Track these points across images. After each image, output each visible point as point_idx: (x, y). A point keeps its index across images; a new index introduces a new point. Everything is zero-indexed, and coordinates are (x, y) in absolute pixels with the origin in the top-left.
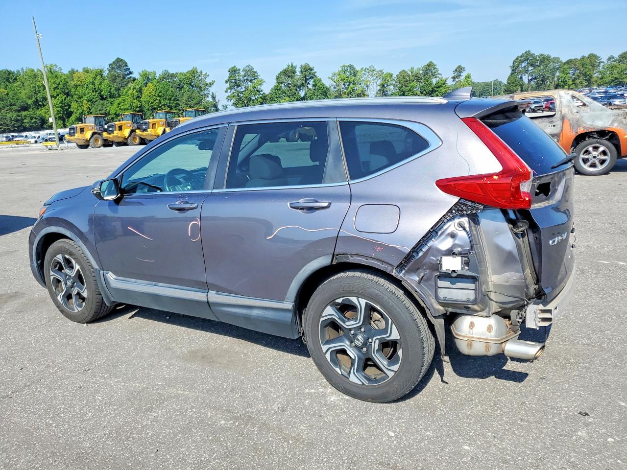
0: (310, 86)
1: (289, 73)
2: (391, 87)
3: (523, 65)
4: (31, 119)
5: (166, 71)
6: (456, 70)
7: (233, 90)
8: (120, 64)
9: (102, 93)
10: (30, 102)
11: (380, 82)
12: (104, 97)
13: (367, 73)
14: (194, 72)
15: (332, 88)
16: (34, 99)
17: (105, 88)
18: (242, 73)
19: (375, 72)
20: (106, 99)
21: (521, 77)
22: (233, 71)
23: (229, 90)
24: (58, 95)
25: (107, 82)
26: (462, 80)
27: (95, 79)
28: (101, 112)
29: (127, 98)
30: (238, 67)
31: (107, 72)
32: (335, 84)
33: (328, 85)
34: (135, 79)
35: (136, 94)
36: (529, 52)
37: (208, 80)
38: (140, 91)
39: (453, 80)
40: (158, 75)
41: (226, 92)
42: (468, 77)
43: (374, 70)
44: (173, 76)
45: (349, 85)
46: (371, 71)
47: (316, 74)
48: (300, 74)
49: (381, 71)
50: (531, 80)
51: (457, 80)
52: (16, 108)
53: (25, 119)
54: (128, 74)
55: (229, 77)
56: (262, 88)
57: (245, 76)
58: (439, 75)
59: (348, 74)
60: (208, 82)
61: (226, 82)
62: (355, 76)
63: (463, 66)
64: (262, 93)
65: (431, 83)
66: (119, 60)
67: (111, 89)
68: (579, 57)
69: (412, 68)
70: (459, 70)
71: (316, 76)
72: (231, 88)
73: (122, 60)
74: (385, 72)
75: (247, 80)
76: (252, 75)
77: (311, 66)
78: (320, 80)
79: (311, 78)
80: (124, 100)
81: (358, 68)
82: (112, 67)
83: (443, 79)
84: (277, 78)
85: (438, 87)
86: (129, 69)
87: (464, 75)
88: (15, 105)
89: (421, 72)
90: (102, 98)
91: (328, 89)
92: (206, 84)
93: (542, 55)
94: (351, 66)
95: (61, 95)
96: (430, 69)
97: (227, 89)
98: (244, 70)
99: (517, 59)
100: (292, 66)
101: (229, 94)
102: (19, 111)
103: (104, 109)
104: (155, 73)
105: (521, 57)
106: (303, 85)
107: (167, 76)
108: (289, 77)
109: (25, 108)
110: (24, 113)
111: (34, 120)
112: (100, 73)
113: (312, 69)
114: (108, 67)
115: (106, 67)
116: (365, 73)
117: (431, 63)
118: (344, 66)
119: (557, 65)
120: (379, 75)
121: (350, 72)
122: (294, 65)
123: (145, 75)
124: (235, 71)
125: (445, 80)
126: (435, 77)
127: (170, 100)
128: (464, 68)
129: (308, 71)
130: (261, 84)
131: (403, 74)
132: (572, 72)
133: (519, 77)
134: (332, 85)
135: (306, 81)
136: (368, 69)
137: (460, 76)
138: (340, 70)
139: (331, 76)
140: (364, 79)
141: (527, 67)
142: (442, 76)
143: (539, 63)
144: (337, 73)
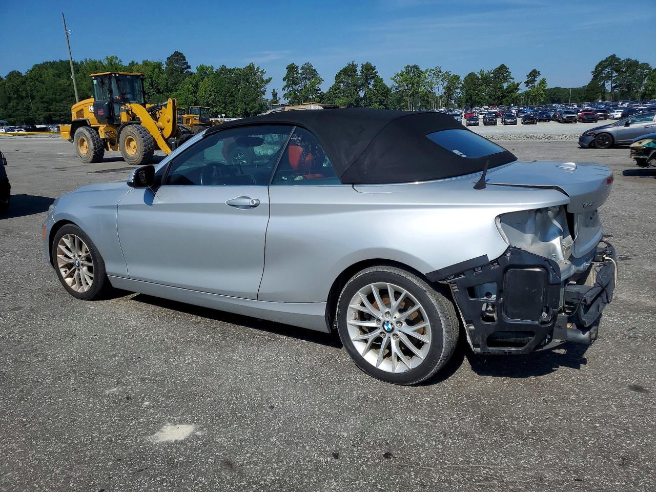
0: (371, 87)
1: (349, 71)
2: (458, 90)
3: (607, 70)
5: (223, 66)
6: (530, 74)
7: (290, 88)
8: (178, 57)
9: (159, 87)
11: (445, 85)
12: (161, 91)
13: (432, 75)
14: (251, 68)
15: (394, 89)
17: (162, 81)
18: (300, 71)
19: (441, 74)
20: (162, 92)
21: (604, 84)
22: (292, 68)
23: (286, 88)
25: (165, 76)
26: (536, 86)
27: (153, 72)
31: (165, 66)
32: (397, 85)
33: (389, 86)
34: (192, 73)
35: (192, 89)
36: (614, 56)
37: (265, 77)
38: (196, 86)
39: (526, 85)
40: (215, 70)
41: (283, 89)
42: (543, 82)
43: (440, 72)
44: (230, 71)
45: (412, 86)
46: (437, 72)
47: (377, 74)
48: (361, 74)
49: (448, 73)
50: (615, 87)
51: (530, 85)
54: (186, 69)
55: (287, 75)
56: (320, 86)
57: (303, 74)
58: (511, 80)
59: (412, 74)
60: (265, 79)
61: (284, 79)
62: (419, 77)
63: (538, 70)
64: (320, 92)
65: (502, 88)
66: (177, 54)
67: (167, 83)
69: (481, 71)
70: (534, 74)
71: (378, 76)
72: (288, 86)
73: (180, 54)
74: (452, 74)
75: (306, 78)
76: (310, 72)
77: (373, 66)
78: (381, 80)
79: (373, 78)
80: (180, 94)
81: (423, 69)
82: (170, 60)
83: (515, 84)
84: (338, 76)
85: (508, 93)
86: (187, 63)
87: (539, 79)
89: (492, 75)
90: (159, 92)
91: (389, 90)
92: (263, 81)
93: (629, 60)
94: (415, 67)
96: (502, 71)
97: (285, 87)
98: (302, 68)
99: (600, 64)
100: (353, 65)
101: (286, 92)
104: (212, 68)
105: (605, 61)
106: (363, 85)
107: (224, 70)
108: (349, 76)
112: (159, 65)
113: (373, 69)
114: (166, 60)
115: (164, 61)
116: (430, 74)
117: (503, 65)
118: (408, 66)
119: (645, 72)
120: (445, 78)
121: (414, 73)
122: (355, 63)
123: (203, 70)
124: (293, 68)
125: (518, 85)
126: (507, 82)
127: (225, 96)
128: (539, 72)
129: (369, 71)
130: (319, 83)
131: (472, 75)
133: (601, 83)
134: (394, 86)
135: (366, 81)
136: (433, 70)
137: (534, 81)
138: (404, 70)
139: (394, 76)
140: (429, 81)
141: (610, 73)
142: (515, 80)
143: (625, 69)
144: (400, 73)
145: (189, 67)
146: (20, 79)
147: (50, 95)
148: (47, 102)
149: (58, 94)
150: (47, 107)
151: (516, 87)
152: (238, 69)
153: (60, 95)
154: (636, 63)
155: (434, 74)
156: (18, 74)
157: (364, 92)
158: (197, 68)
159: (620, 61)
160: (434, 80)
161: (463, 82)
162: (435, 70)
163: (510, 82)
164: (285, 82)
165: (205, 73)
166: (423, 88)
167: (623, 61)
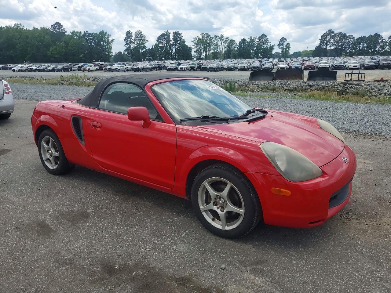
1: (165, 36)
5: (86, 31)
6: (280, 40)
7: (128, 46)
8: (58, 25)
9: (44, 43)
11: (227, 45)
14: (102, 34)
18: (134, 35)
19: (223, 39)
22: (129, 34)
23: (126, 46)
26: (284, 48)
30: (131, 31)
32: (195, 45)
36: (331, 30)
37: (110, 39)
39: (278, 46)
40: (83, 33)
41: (124, 46)
42: (288, 44)
43: (222, 37)
44: (90, 35)
47: (183, 38)
48: (173, 38)
49: (227, 38)
51: (281, 47)
55: (126, 37)
56: (147, 45)
57: (137, 37)
59: (205, 39)
62: (210, 40)
63: (285, 38)
64: (147, 48)
66: (57, 23)
68: (367, 36)
69: (250, 37)
70: (283, 39)
72: (127, 44)
73: (59, 23)
74: (230, 39)
75: (138, 39)
76: (140, 35)
77: (180, 33)
78: (184, 42)
79: (179, 40)
80: (56, 48)
81: (212, 36)
82: (54, 27)
83: (271, 46)
84: (159, 39)
86: (64, 29)
87: (286, 43)
92: (108, 41)
93: (341, 33)
94: (207, 34)
96: (263, 37)
97: (125, 44)
98: (135, 33)
99: (324, 35)
101: (126, 48)
103: (45, 53)
104: (80, 32)
105: (327, 33)
106: (174, 44)
107: (87, 34)
108: (165, 39)
113: (180, 35)
114: (50, 27)
116: (216, 39)
117: (263, 34)
118: (203, 34)
119: (351, 40)
120: (226, 41)
121: (206, 38)
122: (169, 31)
123: (73, 33)
125: (273, 46)
126: (266, 44)
128: (286, 39)
129: (177, 35)
130: (146, 43)
131: (243, 41)
132: (361, 45)
133: (324, 47)
134: (193, 45)
135: (176, 42)
136: (218, 37)
137: (283, 44)
138: (200, 36)
139: (193, 40)
140: (215, 43)
141: (329, 40)
142: (271, 43)
143: (339, 38)
144: (197, 38)
145: (66, 32)
151: (272, 48)
152: (95, 34)
154: (345, 34)
155: (219, 39)
157: (175, 49)
158: (71, 32)
159: (335, 33)
160: (219, 42)
161: (238, 44)
162: (220, 36)
163: (268, 44)
164: (125, 42)
165: (76, 35)
166: (212, 47)
167: (337, 33)
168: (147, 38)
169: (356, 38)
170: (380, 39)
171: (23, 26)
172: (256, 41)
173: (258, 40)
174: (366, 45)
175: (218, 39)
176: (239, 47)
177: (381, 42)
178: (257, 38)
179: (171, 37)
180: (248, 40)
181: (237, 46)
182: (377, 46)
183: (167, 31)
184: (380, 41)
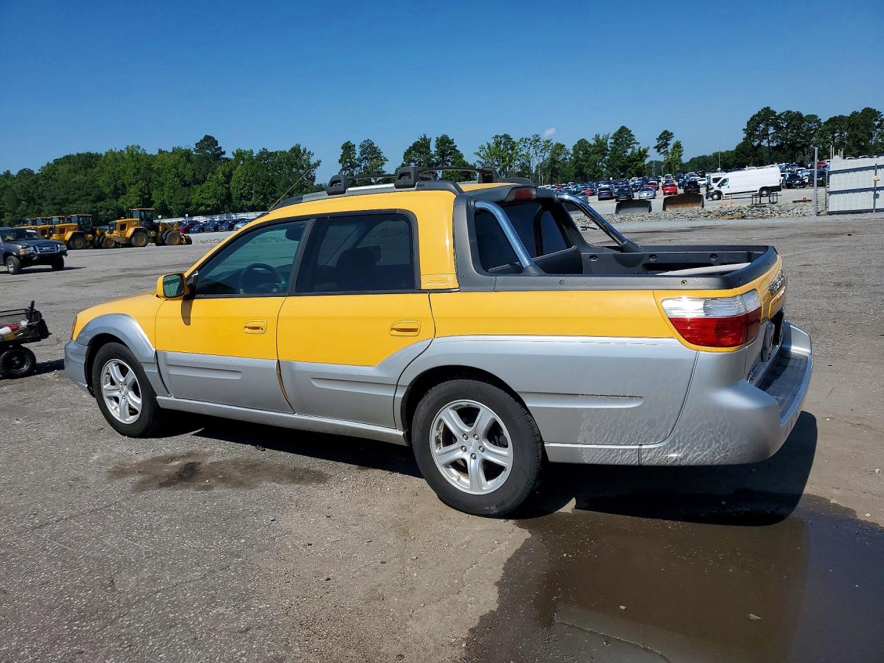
0: (449, 164)
1: (420, 147)
3: (762, 126)
4: (108, 211)
5: (264, 149)
6: (660, 137)
7: (348, 172)
8: (209, 141)
9: (185, 179)
10: (107, 191)
11: (547, 155)
12: (187, 183)
14: (296, 151)
15: (478, 165)
16: (112, 187)
17: (189, 172)
18: (359, 150)
19: (540, 143)
20: (189, 185)
21: (759, 145)
22: (348, 148)
23: (343, 172)
24: (137, 182)
25: (193, 165)
26: (670, 151)
27: (178, 161)
28: (182, 201)
29: (211, 184)
30: (353, 142)
31: (194, 153)
32: (483, 160)
33: (471, 163)
34: (226, 160)
35: (223, 179)
36: (768, 108)
37: (313, 161)
38: (229, 175)
39: (656, 150)
40: (255, 155)
42: (678, 146)
43: (538, 141)
44: (271, 154)
45: (504, 161)
46: (534, 141)
47: (457, 148)
48: (436, 149)
49: (548, 142)
51: (662, 150)
52: (91, 198)
53: (101, 211)
54: (219, 155)
55: (343, 155)
56: (384, 168)
57: (364, 154)
58: (635, 145)
59: (502, 146)
60: (313, 163)
61: (340, 161)
62: (512, 148)
63: (670, 131)
65: (621, 156)
66: (208, 138)
67: (195, 173)
68: (848, 114)
69: (596, 136)
70: (666, 136)
71: (457, 151)
72: (344, 169)
73: (211, 138)
74: (554, 142)
75: (366, 158)
76: (371, 151)
77: (450, 138)
78: (461, 156)
79: (450, 154)
81: (516, 139)
82: (200, 146)
83: (641, 150)
84: (407, 154)
85: (630, 162)
86: (220, 148)
87: (672, 142)
88: (91, 195)
89: (610, 141)
90: (185, 185)
91: (471, 167)
92: (309, 165)
93: (789, 112)
94: (506, 137)
95: (140, 182)
96: (623, 135)
98: (361, 146)
99: (752, 119)
100: (425, 139)
102: (94, 202)
103: (186, 198)
104: (252, 152)
105: (757, 116)
106: (439, 162)
107: (264, 155)
108: (421, 153)
109: (101, 198)
110: (99, 204)
111: (110, 212)
112: (187, 155)
113: (451, 142)
114: (194, 146)
115: (192, 147)
116: (526, 144)
117: (623, 128)
118: (497, 137)
119: (814, 126)
120: (546, 147)
121: (505, 144)
122: (428, 137)
123: (239, 155)
124: (350, 147)
125: (645, 151)
126: (629, 148)
127: (264, 185)
128: (672, 134)
129: (445, 144)
130: (383, 164)
131: (582, 144)
132: (836, 135)
133: (756, 144)
134: (478, 162)
135: (443, 158)
136: (529, 139)
137: (666, 145)
138: (492, 142)
139: (478, 150)
140: (524, 152)
141: (766, 130)
142: (640, 145)
143: (786, 124)
144: (487, 146)
145: (224, 153)
146: (31, 178)
147: (61, 195)
148: (59, 204)
149: (72, 193)
150: (59, 210)
151: (642, 155)
152: (281, 152)
153: (74, 194)
154: (799, 115)
155: (531, 144)
156: (30, 172)
157: (442, 171)
158: (233, 153)
159: (777, 114)
160: (532, 151)
161: (572, 152)
162: (532, 139)
163: (634, 148)
164: (341, 165)
165: (243, 159)
166: (517, 162)
167: (782, 114)
168: (385, 154)
169: (822, 121)
170: (876, 120)
171: (143, 150)
172: (608, 143)
173: (613, 141)
174: (846, 133)
175: (529, 145)
176: (573, 158)
177: (879, 126)
178: (611, 136)
179: (433, 148)
180: (592, 142)
181: (570, 156)
182: (871, 133)
183: (423, 137)
184: (876, 123)
